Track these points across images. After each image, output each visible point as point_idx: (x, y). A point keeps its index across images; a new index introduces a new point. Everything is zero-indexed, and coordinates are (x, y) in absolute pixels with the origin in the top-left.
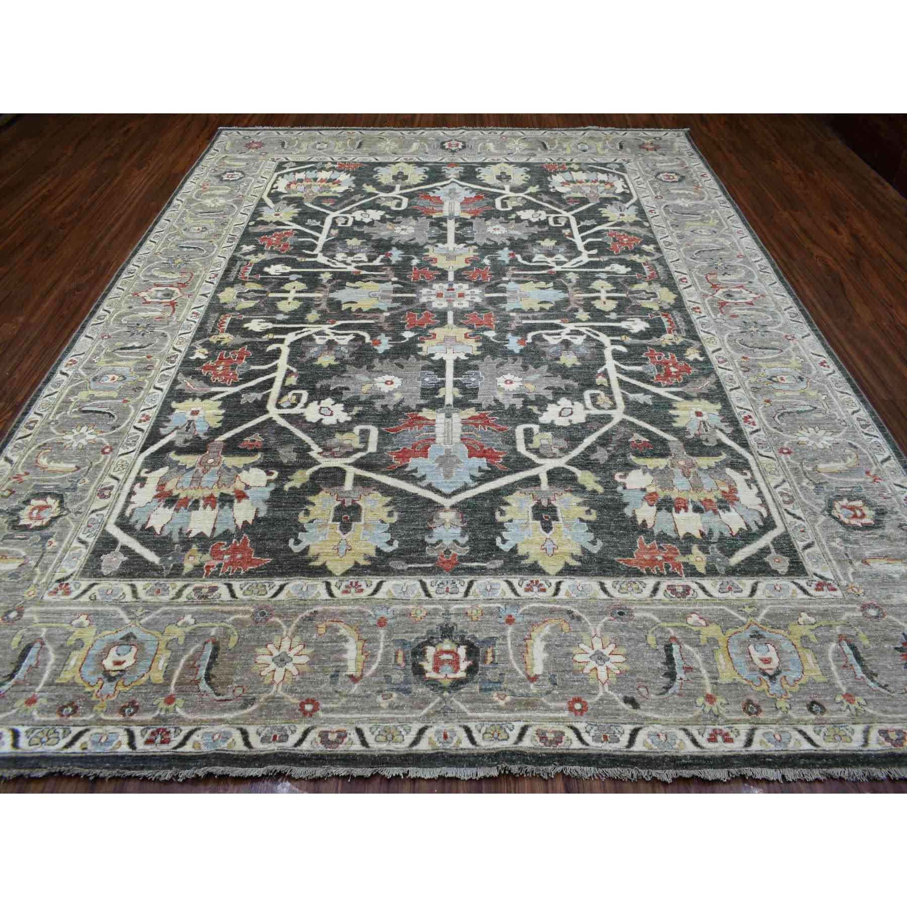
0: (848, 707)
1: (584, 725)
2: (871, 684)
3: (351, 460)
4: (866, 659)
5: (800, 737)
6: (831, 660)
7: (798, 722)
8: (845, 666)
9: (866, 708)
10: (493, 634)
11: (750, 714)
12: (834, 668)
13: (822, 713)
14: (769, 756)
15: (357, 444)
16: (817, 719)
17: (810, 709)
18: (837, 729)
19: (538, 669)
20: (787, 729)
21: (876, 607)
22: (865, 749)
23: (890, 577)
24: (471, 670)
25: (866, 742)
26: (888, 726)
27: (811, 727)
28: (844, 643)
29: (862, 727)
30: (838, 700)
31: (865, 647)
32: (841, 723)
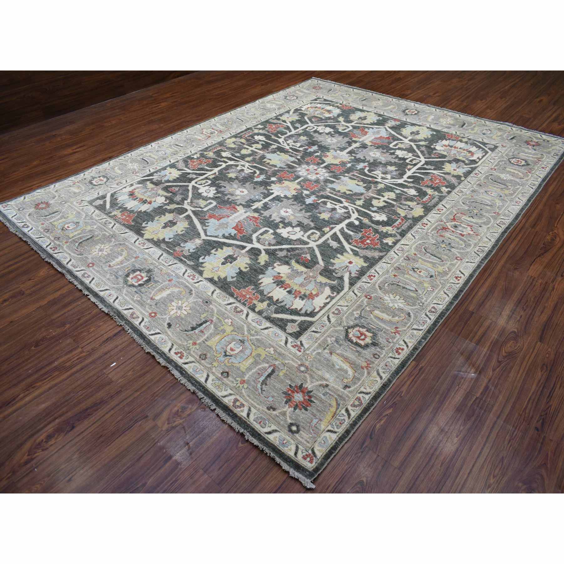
0: (238, 384)
1: (147, 320)
2: (259, 386)
3: (193, 209)
4: (272, 378)
5: (205, 376)
6: (257, 368)
7: (212, 372)
8: (259, 374)
9: (243, 389)
10: (160, 281)
11: (200, 357)
12: (254, 371)
13: (225, 377)
14: (185, 372)
15: (202, 206)
16: (220, 377)
17: (222, 373)
18: (222, 385)
19: (157, 298)
20: (205, 371)
21: (307, 369)
22: (221, 398)
23: (333, 365)
24: (140, 285)
25: (225, 397)
26: (241, 400)
27: (214, 377)
28: (272, 368)
29: (232, 392)
30: (237, 379)
31: (278, 375)
32: (226, 385)
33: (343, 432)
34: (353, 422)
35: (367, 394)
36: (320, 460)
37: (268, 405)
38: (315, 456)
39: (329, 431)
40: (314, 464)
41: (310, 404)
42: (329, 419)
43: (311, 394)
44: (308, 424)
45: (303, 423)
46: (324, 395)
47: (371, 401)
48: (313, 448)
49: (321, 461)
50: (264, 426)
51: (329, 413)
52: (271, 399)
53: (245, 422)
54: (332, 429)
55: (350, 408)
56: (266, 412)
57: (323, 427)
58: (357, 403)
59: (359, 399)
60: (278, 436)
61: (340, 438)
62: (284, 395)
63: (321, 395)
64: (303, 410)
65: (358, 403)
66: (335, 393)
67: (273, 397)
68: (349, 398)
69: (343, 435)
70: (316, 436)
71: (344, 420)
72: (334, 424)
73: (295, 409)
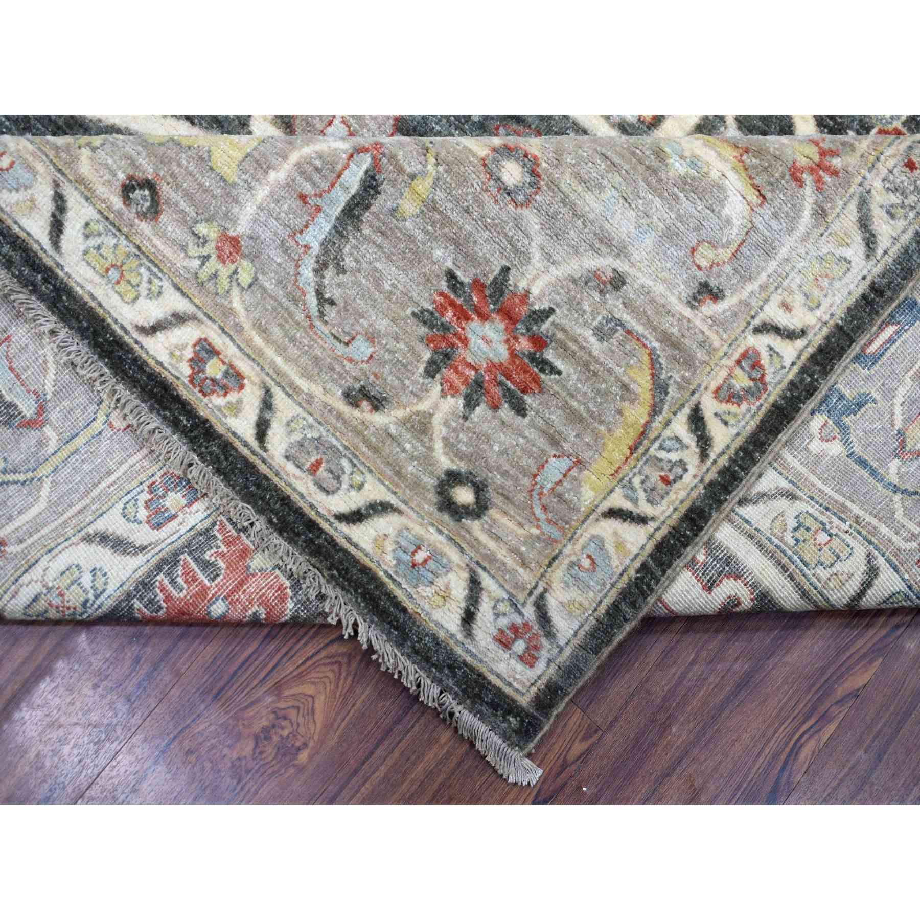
0: (206, 258)
2: (307, 273)
4: (366, 231)
5: (47, 205)
6: (294, 157)
7: (80, 181)
8: (303, 198)
9: (235, 292)
12: (278, 176)
13: (143, 216)
16: (120, 214)
17: (127, 190)
18: (134, 263)
20: (40, 167)
21: (533, 173)
22: (135, 335)
25: (154, 329)
26: (230, 351)
27: (89, 212)
28: (366, 162)
29: (181, 305)
30: (202, 229)
31: (393, 211)
32: (155, 263)
33: (673, 521)
34: (721, 473)
35: (791, 335)
36: (568, 651)
37: (349, 382)
38: (550, 635)
39: (614, 513)
40: (541, 666)
41: (536, 380)
42: (618, 457)
43: (546, 326)
44: (526, 482)
45: (505, 474)
46: (601, 334)
47: (803, 370)
48: (542, 597)
49: (574, 656)
50: (331, 483)
51: (619, 432)
52: (362, 349)
53: (250, 467)
54: (627, 505)
55: (710, 406)
56: (339, 416)
57: (588, 496)
58: (742, 381)
59: (750, 360)
60: (391, 532)
61: (659, 547)
62: (423, 330)
63: (588, 333)
64: (506, 412)
65: (748, 384)
66: (649, 323)
67: (372, 338)
68: (711, 351)
69: (675, 532)
70: (556, 534)
71: (682, 463)
72: (636, 481)
73: (470, 403)
